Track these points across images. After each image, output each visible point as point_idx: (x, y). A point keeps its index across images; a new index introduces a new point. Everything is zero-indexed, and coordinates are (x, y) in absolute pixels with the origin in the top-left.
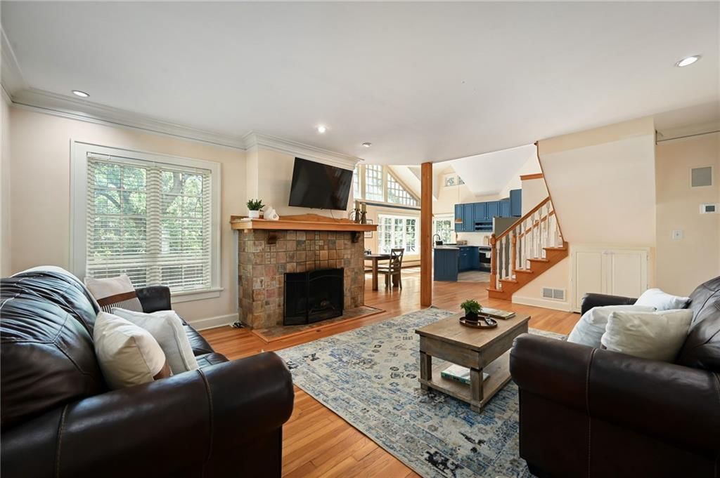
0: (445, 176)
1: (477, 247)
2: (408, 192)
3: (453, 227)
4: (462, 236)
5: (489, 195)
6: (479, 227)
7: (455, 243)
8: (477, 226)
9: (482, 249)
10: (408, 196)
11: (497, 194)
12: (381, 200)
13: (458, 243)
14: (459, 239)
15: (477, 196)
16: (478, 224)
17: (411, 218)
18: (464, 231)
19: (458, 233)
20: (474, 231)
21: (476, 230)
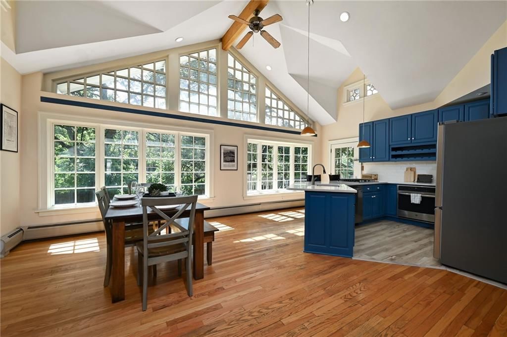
0: (346, 88)
1: (395, 185)
2: (296, 113)
3: (357, 155)
4: (370, 168)
5: (414, 104)
6: (398, 154)
7: (359, 177)
8: (394, 153)
9: (404, 188)
10: (297, 118)
11: (431, 100)
12: (254, 120)
13: (366, 178)
14: (365, 172)
15: (394, 108)
16: (394, 149)
17: (301, 145)
18: (373, 161)
19: (365, 164)
20: (389, 160)
21: (392, 158)
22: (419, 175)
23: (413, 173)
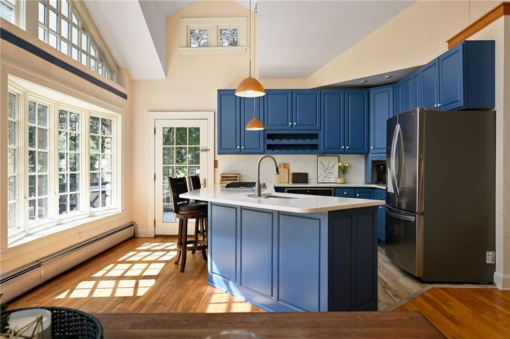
6: (275, 143)
8: (270, 142)
20: (264, 152)
21: (268, 149)
22: (293, 173)
23: (287, 170)
